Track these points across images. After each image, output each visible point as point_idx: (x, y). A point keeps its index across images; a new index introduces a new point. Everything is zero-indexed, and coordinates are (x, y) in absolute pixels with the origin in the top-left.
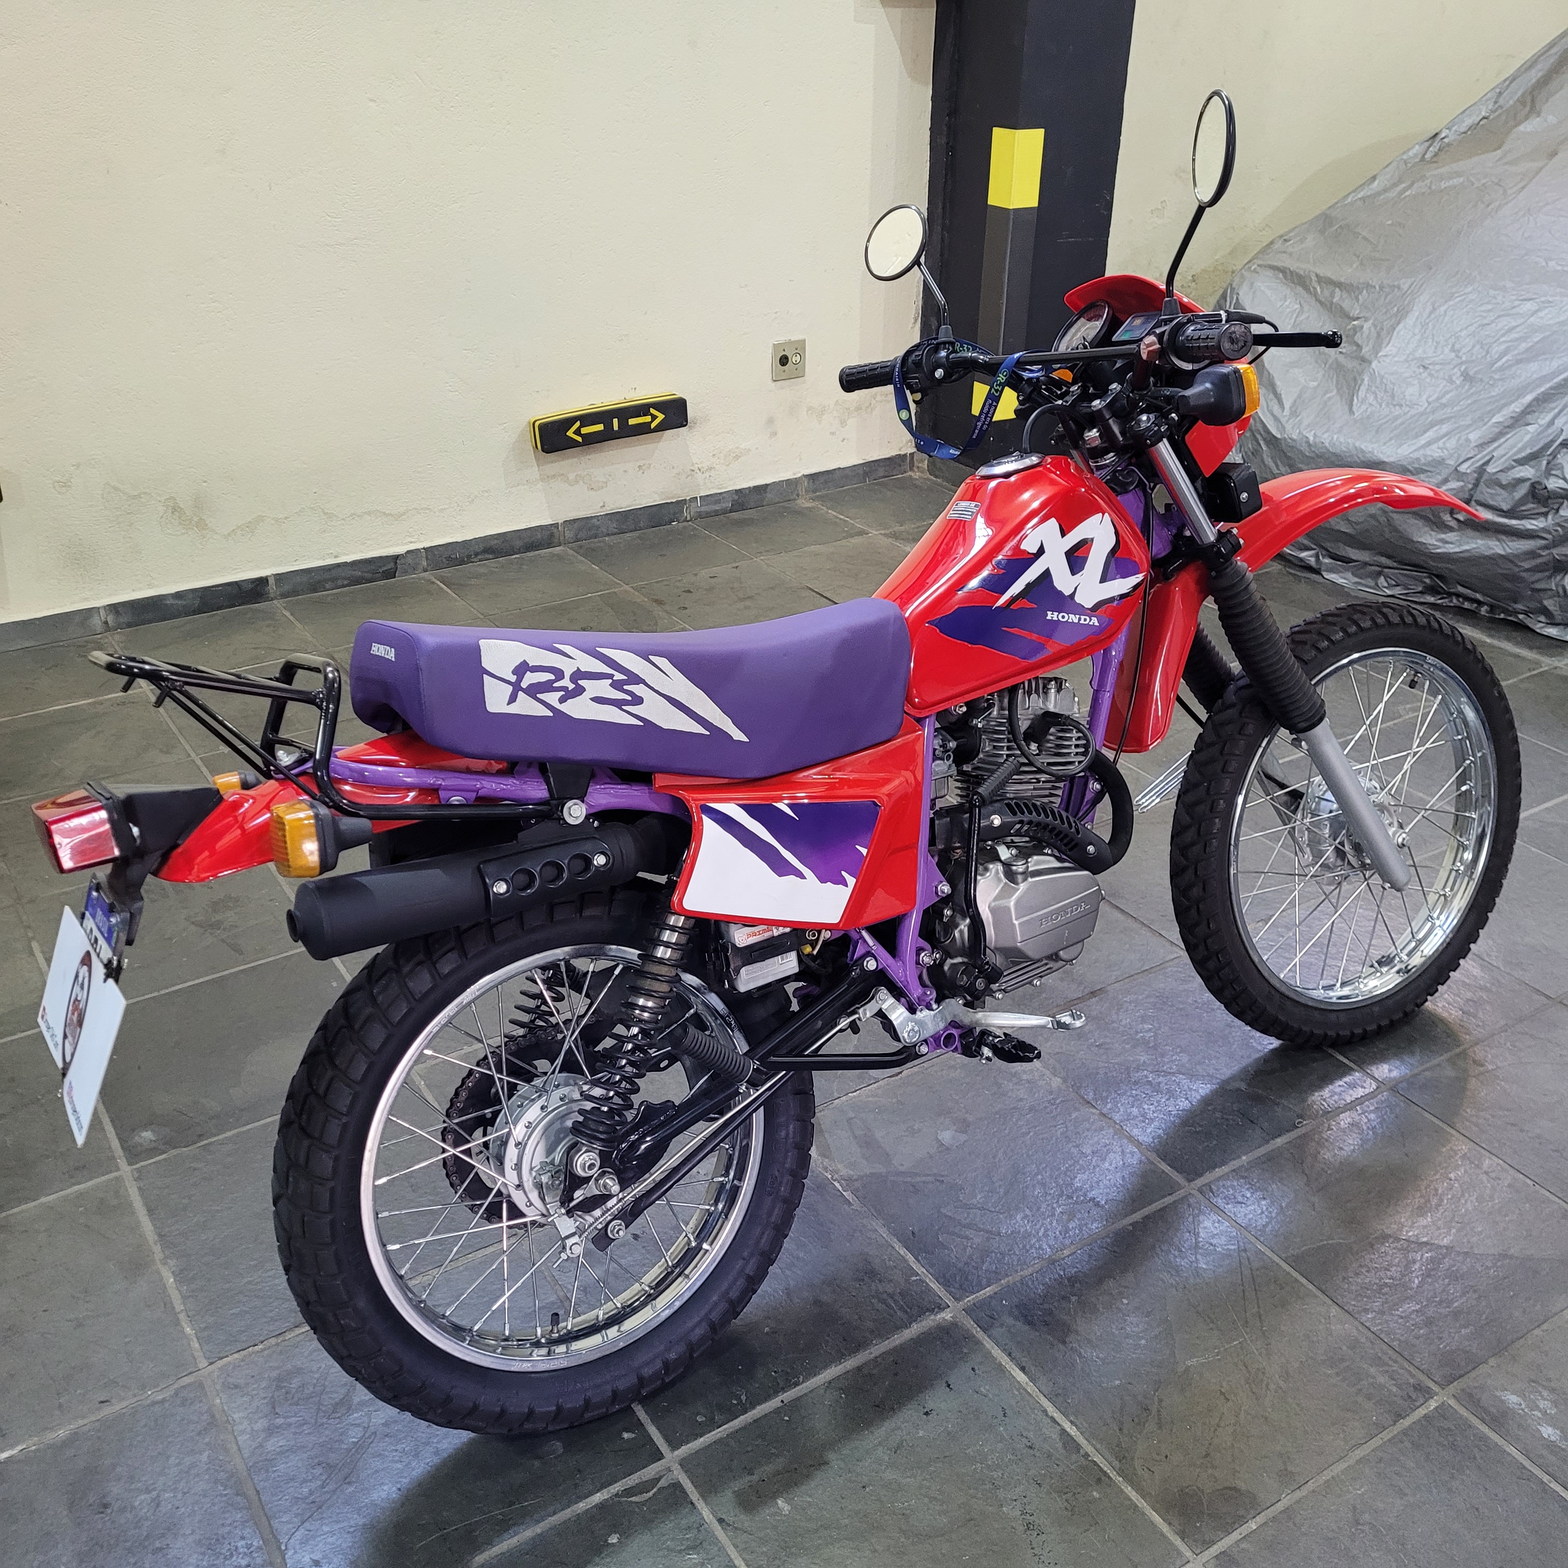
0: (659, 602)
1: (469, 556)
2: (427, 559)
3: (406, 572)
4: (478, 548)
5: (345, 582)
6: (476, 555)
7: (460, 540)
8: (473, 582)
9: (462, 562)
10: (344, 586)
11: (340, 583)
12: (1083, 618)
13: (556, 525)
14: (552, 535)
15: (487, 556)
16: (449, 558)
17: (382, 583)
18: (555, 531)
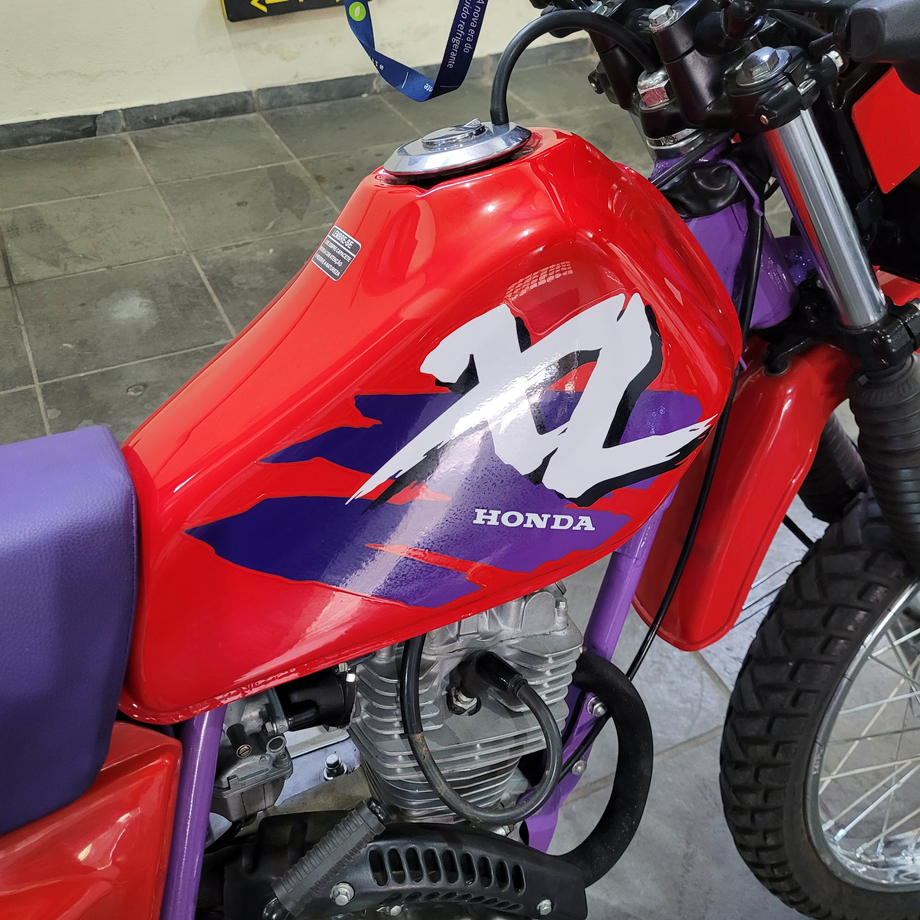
0: (319, 179)
1: (167, 119)
2: (126, 120)
3: (105, 131)
4: (174, 112)
5: (47, 139)
6: (173, 118)
7: (156, 102)
8: (163, 145)
9: (159, 124)
10: (45, 142)
11: (42, 138)
12: (558, 518)
13: (249, 93)
14: (246, 102)
15: (184, 119)
16: (146, 120)
17: (81, 140)
18: (249, 98)
